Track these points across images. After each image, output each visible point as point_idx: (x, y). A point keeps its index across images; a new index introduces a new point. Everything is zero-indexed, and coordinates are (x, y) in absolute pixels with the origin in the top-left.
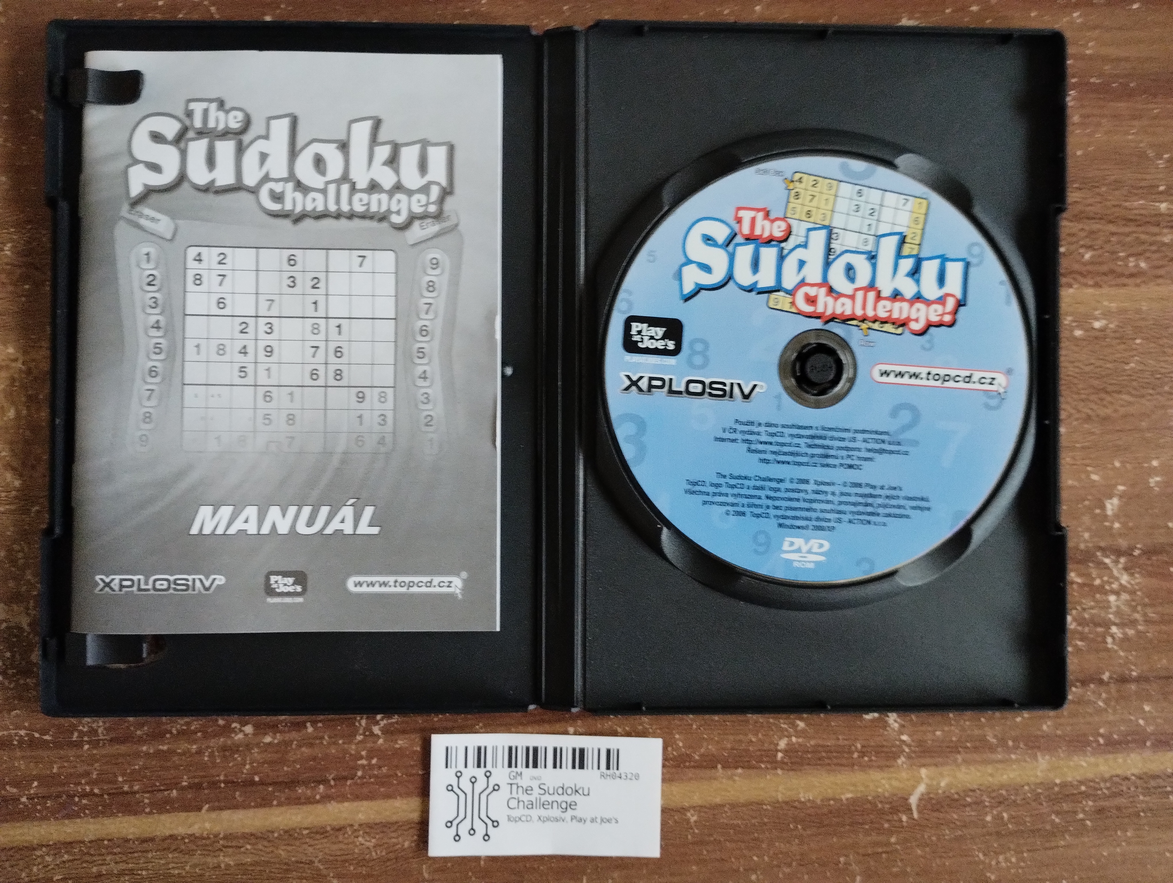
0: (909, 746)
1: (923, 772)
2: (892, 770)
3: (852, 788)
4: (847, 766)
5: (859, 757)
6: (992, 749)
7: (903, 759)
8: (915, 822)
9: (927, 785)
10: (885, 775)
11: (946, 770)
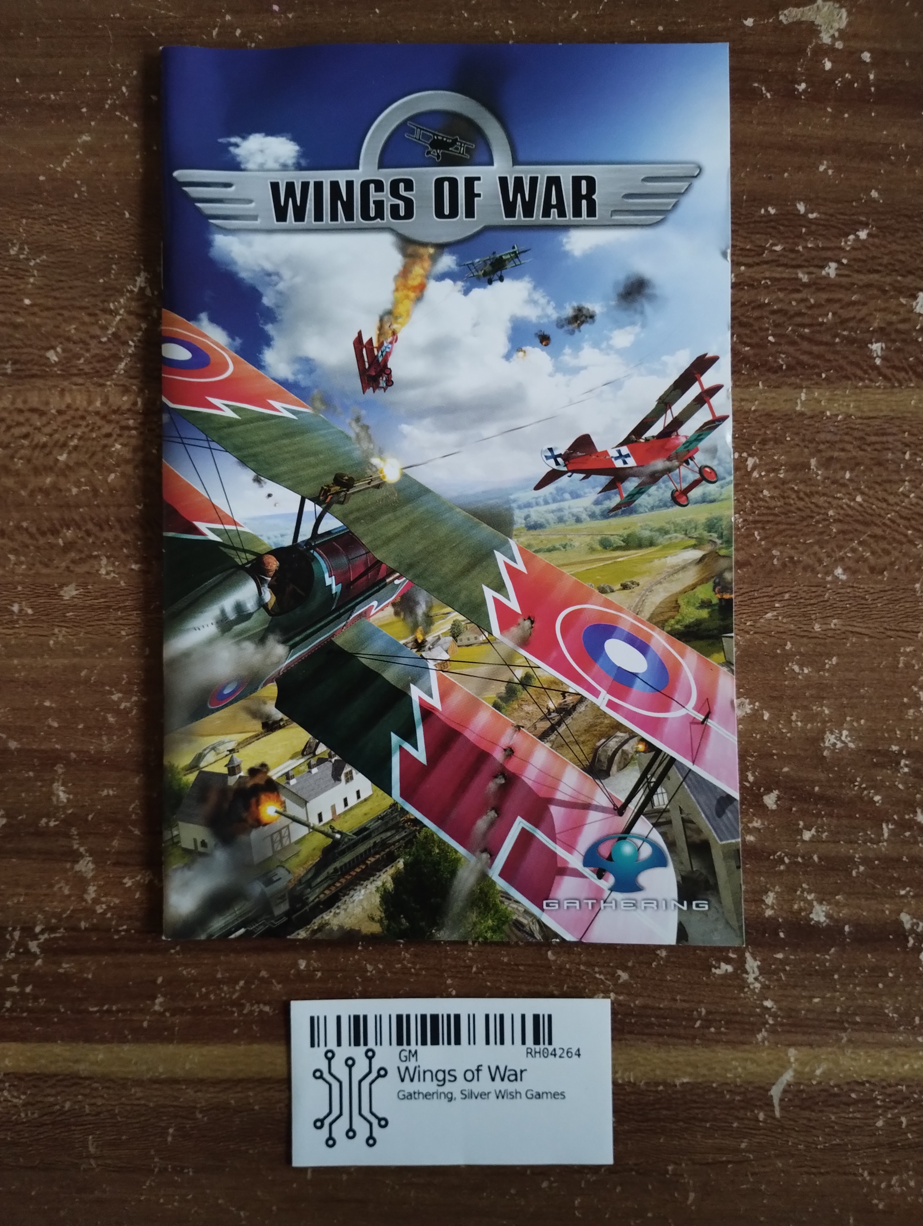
0: (775, 1016)
1: (792, 1053)
2: (747, 1047)
3: (690, 1070)
4: (686, 1038)
5: (701, 1027)
6: (891, 1027)
7: (764, 1033)
8: (776, 1123)
9: (795, 1071)
10: (740, 1055)
11: (823, 1052)
